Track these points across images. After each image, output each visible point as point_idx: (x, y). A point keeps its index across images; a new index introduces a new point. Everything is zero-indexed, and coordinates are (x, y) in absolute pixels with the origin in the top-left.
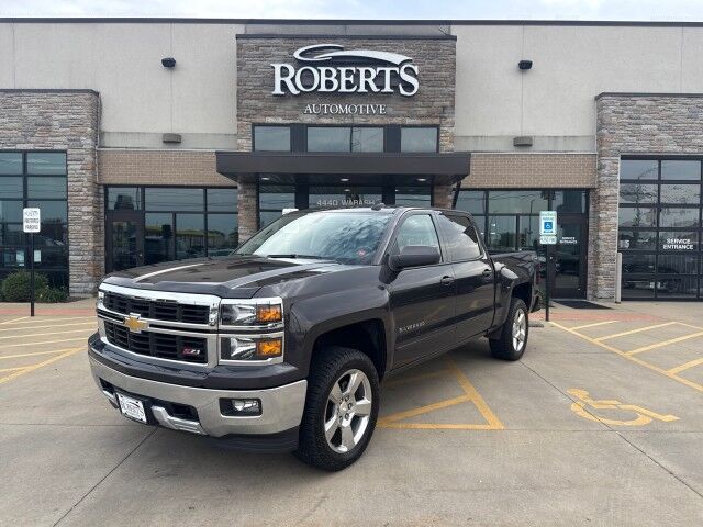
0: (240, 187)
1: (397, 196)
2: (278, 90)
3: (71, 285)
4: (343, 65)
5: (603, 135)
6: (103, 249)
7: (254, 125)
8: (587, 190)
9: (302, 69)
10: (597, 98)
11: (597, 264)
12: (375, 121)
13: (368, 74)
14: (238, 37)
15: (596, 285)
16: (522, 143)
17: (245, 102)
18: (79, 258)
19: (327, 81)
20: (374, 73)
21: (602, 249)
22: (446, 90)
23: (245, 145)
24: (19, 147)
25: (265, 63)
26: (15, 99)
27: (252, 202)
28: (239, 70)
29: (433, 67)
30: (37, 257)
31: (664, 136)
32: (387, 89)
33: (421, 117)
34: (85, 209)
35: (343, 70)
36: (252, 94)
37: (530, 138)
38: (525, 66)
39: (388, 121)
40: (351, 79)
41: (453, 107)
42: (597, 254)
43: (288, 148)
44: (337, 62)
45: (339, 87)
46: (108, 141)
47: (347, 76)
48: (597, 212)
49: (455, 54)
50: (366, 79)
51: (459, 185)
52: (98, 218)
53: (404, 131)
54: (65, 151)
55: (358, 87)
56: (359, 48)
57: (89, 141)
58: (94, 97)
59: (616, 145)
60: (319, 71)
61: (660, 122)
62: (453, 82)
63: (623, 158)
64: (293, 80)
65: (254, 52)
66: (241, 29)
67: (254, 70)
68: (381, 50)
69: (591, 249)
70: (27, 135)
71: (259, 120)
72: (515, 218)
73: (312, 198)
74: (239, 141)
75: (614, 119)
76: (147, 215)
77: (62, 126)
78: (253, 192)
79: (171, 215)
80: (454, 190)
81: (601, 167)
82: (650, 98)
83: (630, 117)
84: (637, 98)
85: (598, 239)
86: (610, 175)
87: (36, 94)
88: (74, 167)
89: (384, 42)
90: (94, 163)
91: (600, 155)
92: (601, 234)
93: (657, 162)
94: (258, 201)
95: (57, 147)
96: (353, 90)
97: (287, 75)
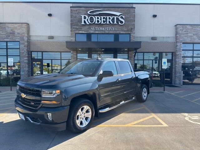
0: (72, 52)
1: (118, 55)
2: (83, 23)
4: (102, 16)
5: (177, 37)
6: (30, 70)
8: (172, 53)
9: (90, 17)
10: (175, 26)
11: (175, 73)
12: (112, 32)
13: (110, 18)
14: (71, 7)
15: (175, 80)
16: (154, 38)
17: (73, 27)
18: (23, 73)
19: (98, 21)
21: (177, 70)
22: (132, 23)
23: (73, 39)
24: (5, 40)
25: (79, 15)
26: (3, 26)
27: (75, 56)
28: (71, 17)
29: (129, 16)
31: (195, 37)
32: (115, 23)
33: (125, 31)
34: (25, 58)
35: (102, 17)
36: (75, 23)
37: (156, 37)
38: (155, 16)
39: (115, 32)
40: (105, 20)
41: (134, 28)
42: (175, 71)
43: (86, 41)
44: (100, 15)
45: (101, 22)
46: (32, 38)
47: (104, 19)
48: (175, 59)
49: (135, 12)
50: (109, 20)
51: (136, 51)
52: (29, 61)
53: (120, 35)
54: (19, 41)
55: (107, 22)
56: (107, 11)
57: (26, 38)
58: (28, 25)
59: (181, 39)
60: (95, 18)
61: (194, 33)
62: (134, 21)
63: (183, 43)
64: (87, 20)
65: (76, 12)
66: (71, 5)
67: (76, 17)
69: (173, 70)
70: (8, 36)
71: (77, 32)
72: (152, 61)
73: (93, 55)
74: (71, 38)
75: (180, 32)
76: (43, 60)
77: (18, 34)
78: (76, 53)
79: (51, 60)
80: (134, 52)
81: (177, 46)
82: (191, 26)
83: (185, 31)
84: (187, 26)
85: (176, 67)
86: (179, 48)
87: (10, 24)
88: (22, 46)
89: (114, 9)
90: (28, 45)
91: (177, 42)
92: (177, 65)
93: (193, 44)
94: (77, 56)
95: (16, 40)
96: (105, 23)
97: (86, 19)
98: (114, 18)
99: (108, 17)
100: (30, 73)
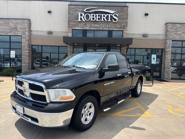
0: (68, 47)
1: (111, 50)
2: (79, 20)
4: (97, 13)
5: (167, 34)
6: (31, 62)
7: (72, 30)
8: (162, 49)
9: (86, 14)
10: (166, 24)
11: (164, 69)
12: (106, 29)
14: (69, 5)
15: (164, 75)
16: (145, 36)
17: (70, 23)
18: (24, 65)
19: (93, 18)
20: (106, 16)
21: (166, 65)
22: (125, 21)
23: (70, 35)
24: (9, 34)
25: (76, 13)
26: (7, 21)
28: (69, 14)
29: (122, 14)
31: (184, 35)
32: (109, 20)
33: (118, 28)
34: (26, 51)
35: (97, 15)
36: (72, 19)
37: (147, 35)
38: (146, 15)
39: (109, 29)
41: (127, 25)
43: (82, 36)
44: (96, 13)
45: (96, 19)
46: (33, 33)
47: (98, 16)
48: (165, 55)
49: (128, 11)
51: (128, 47)
52: (30, 54)
53: (113, 32)
54: (21, 36)
55: (101, 20)
56: (102, 9)
57: (28, 33)
58: (29, 21)
59: (171, 37)
60: (91, 15)
61: (183, 31)
62: (127, 19)
63: (172, 41)
65: (73, 10)
66: (69, 3)
67: (73, 14)
68: (108, 9)
69: (163, 65)
70: (11, 31)
71: (74, 28)
72: (142, 56)
73: (88, 50)
74: (68, 34)
75: (170, 30)
76: (43, 53)
77: (20, 29)
78: (72, 48)
79: (49, 54)
80: (126, 48)
81: (166, 43)
82: (180, 24)
83: (175, 30)
84: (177, 24)
85: (165, 62)
86: (169, 45)
87: (13, 20)
88: (23, 40)
90: (29, 39)
91: (166, 40)
92: (166, 61)
93: (181, 42)
94: (73, 50)
95: (19, 35)
97: (82, 16)
98: (108, 16)
100: (31, 65)
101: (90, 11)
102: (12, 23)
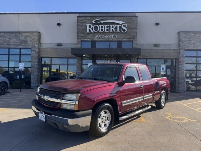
0: (77, 58)
1: (121, 60)
2: (88, 31)
3: (31, 84)
4: (106, 24)
5: (180, 43)
6: (40, 75)
7: (81, 41)
8: (176, 59)
10: (178, 33)
11: (179, 80)
12: (115, 40)
13: (113, 27)
14: (77, 17)
15: (178, 87)
16: (156, 45)
17: (79, 35)
18: (34, 77)
19: (101, 29)
20: (114, 27)
21: (180, 76)
22: (135, 31)
23: (79, 46)
24: (19, 47)
25: (85, 24)
26: (18, 34)
27: (81, 62)
28: (78, 26)
29: (131, 25)
30: (23, 77)
31: (198, 44)
32: (118, 31)
33: (127, 38)
34: (36, 64)
35: (106, 26)
36: (81, 32)
37: (159, 44)
38: (157, 24)
39: (118, 40)
40: (108, 28)
41: (136, 36)
43: (91, 47)
44: (104, 24)
45: (105, 30)
46: (43, 46)
48: (178, 65)
49: (137, 21)
50: (112, 28)
51: (138, 58)
52: (39, 66)
53: (123, 42)
54: (31, 48)
55: (110, 30)
57: (37, 45)
58: (39, 34)
59: (184, 46)
60: (99, 26)
61: (197, 40)
62: (137, 29)
63: (186, 50)
64: (92, 29)
65: (82, 21)
66: (78, 15)
67: (82, 26)
69: (177, 76)
70: (21, 44)
71: (83, 39)
72: (155, 67)
73: (97, 61)
74: (77, 45)
75: (183, 39)
76: (52, 65)
77: (30, 41)
78: (81, 59)
79: (59, 66)
80: (137, 59)
81: (180, 52)
82: (193, 33)
83: (188, 38)
84: (190, 33)
86: (182, 55)
87: (24, 33)
88: (33, 52)
89: (117, 18)
90: (38, 51)
91: (179, 49)
92: (180, 72)
93: (196, 51)
94: (82, 62)
95: (29, 47)
96: (109, 31)
97: (91, 27)
98: (117, 26)
99: (111, 26)
100: (40, 77)
101: (99, 23)
102: (22, 36)
